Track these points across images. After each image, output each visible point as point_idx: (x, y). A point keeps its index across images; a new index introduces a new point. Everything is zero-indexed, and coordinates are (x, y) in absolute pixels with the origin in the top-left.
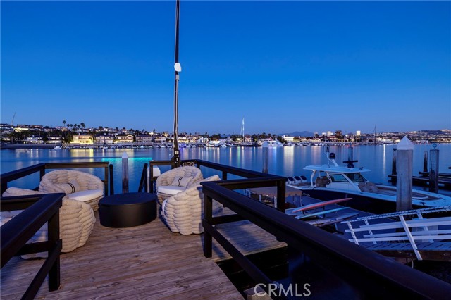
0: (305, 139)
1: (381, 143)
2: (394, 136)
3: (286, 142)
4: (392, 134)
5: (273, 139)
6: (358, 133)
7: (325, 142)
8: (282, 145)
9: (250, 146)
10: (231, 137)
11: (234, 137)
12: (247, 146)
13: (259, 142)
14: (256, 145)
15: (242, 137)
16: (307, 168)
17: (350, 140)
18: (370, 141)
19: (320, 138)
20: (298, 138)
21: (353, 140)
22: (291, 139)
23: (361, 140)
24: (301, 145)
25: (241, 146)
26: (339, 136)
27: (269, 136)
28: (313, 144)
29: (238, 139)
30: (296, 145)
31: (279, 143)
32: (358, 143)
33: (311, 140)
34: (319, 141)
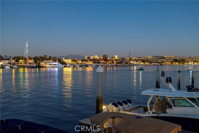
0: (81, 62)
1: (133, 65)
2: (139, 60)
3: (65, 64)
4: (137, 59)
5: (55, 61)
6: (116, 57)
7: (96, 64)
8: (63, 66)
9: (34, 67)
10: (14, 59)
11: (17, 59)
12: (30, 67)
13: (42, 64)
14: (39, 67)
15: (26, 59)
16: (144, 93)
17: (113, 62)
18: (126, 63)
19: (92, 60)
20: (75, 61)
21: (115, 62)
22: (69, 61)
23: (120, 63)
24: (78, 66)
25: (24, 67)
26: (105, 59)
27: (50, 59)
28: (87, 66)
29: (21, 61)
30: (74, 66)
31: (60, 65)
32: (119, 65)
33: (85, 62)
34: (91, 63)
